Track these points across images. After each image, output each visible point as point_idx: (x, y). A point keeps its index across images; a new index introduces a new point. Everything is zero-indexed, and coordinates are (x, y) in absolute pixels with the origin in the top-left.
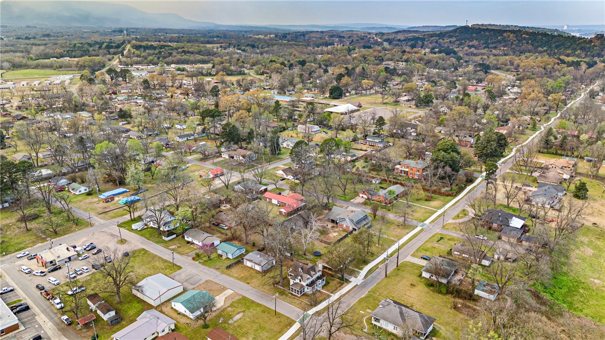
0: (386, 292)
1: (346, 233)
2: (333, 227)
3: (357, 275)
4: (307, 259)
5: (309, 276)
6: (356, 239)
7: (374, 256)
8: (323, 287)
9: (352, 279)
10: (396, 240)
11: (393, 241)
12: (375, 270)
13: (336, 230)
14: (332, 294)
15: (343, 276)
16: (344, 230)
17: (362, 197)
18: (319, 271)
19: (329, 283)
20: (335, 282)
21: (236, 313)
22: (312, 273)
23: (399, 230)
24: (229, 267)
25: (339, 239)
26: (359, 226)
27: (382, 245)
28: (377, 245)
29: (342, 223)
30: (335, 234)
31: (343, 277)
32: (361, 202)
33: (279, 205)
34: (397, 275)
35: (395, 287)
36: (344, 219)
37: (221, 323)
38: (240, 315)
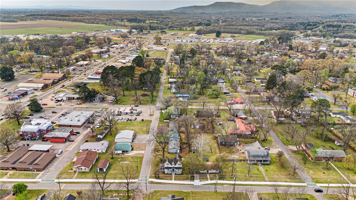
3: (203, 181)
10: (267, 180)
13: (242, 155)
17: (302, 147)
21: (129, 160)
26: (252, 158)
27: (251, 177)
30: (236, 157)
37: (118, 161)
38: (128, 162)
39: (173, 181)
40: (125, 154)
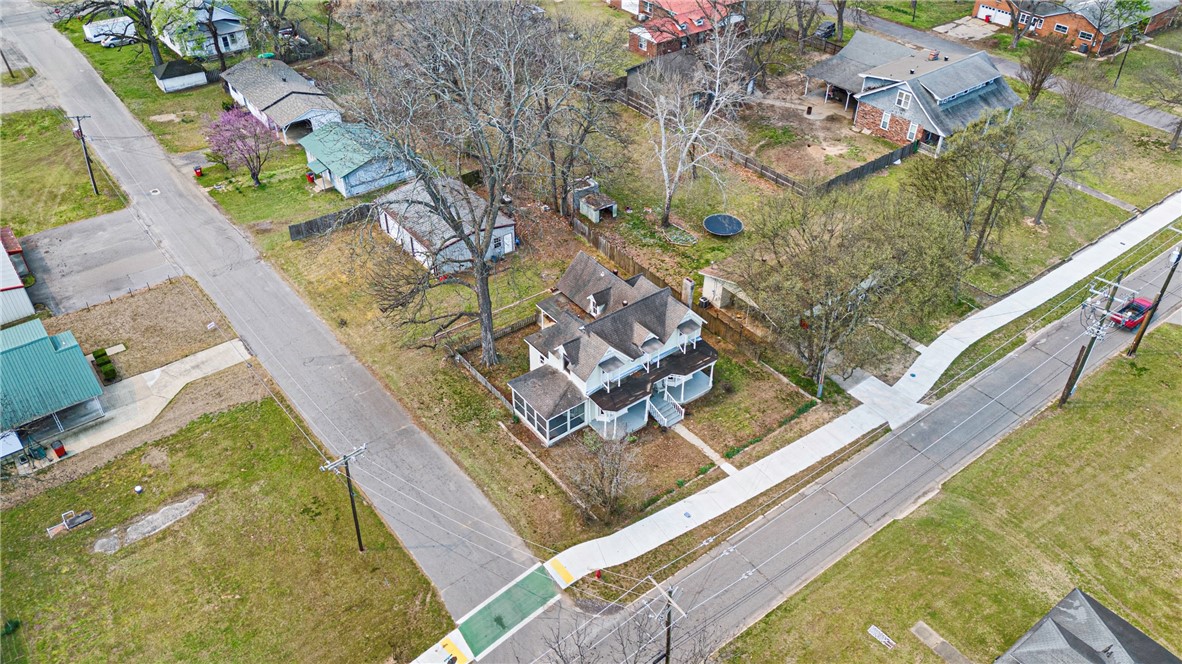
0: (1054, 511)
1: (887, 151)
2: (832, 119)
3: (897, 368)
4: (666, 246)
5: (612, 352)
6: (929, 182)
7: (1006, 274)
8: (689, 410)
9: (867, 388)
10: (1130, 208)
11: (1113, 210)
12: (1006, 351)
13: (845, 132)
14: (726, 466)
15: (816, 361)
16: (881, 138)
17: (988, 19)
18: (681, 327)
19: (730, 390)
20: (766, 390)
21: (170, 486)
22: (641, 334)
23: (1146, 165)
24: (305, 232)
25: (845, 170)
26: (954, 124)
27: (1053, 225)
28: (1029, 222)
29: (879, 104)
30: (833, 151)
31: (816, 371)
32: (979, 36)
33: (641, 16)
34: (1127, 402)
35: (1114, 484)
36: (889, 87)
37: (50, 545)
38: (183, 508)
39: (738, 485)
40: (74, 446)
